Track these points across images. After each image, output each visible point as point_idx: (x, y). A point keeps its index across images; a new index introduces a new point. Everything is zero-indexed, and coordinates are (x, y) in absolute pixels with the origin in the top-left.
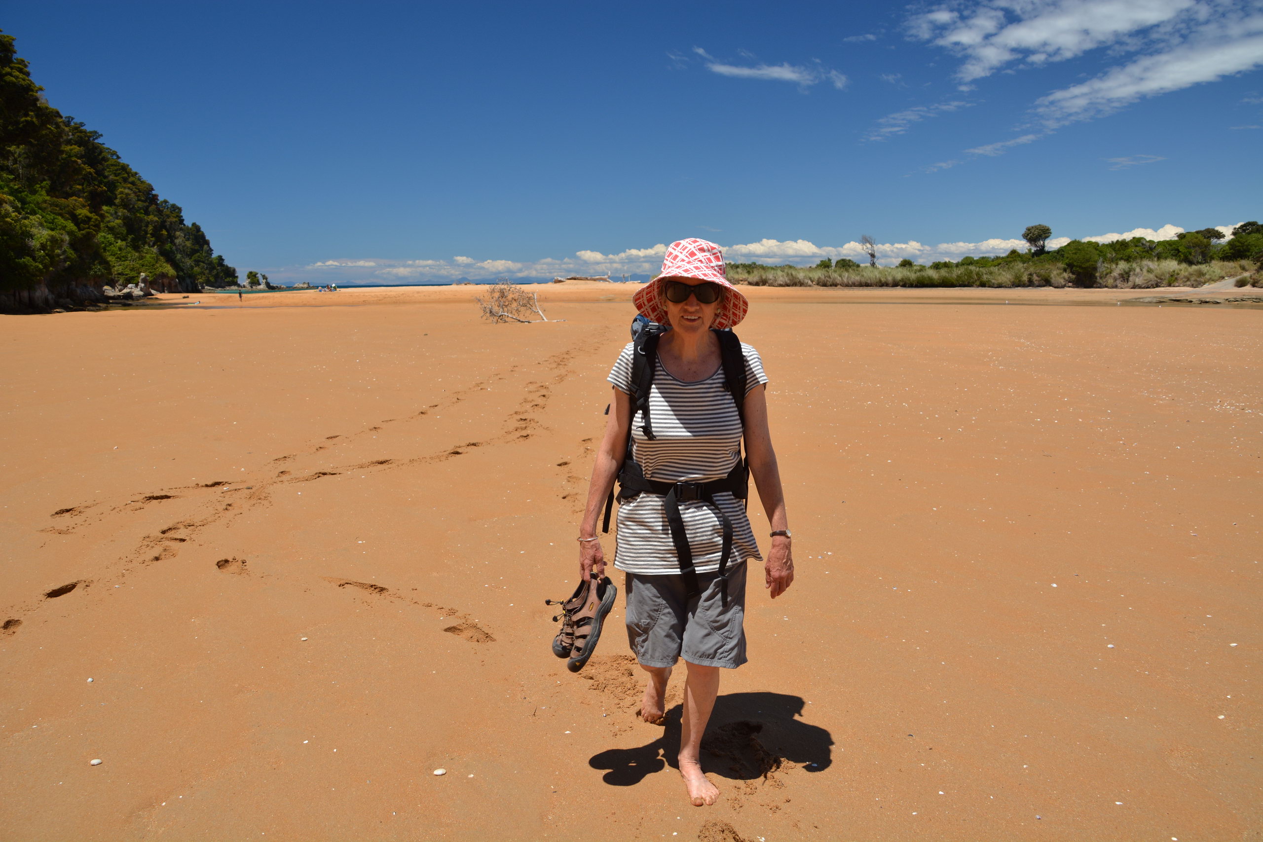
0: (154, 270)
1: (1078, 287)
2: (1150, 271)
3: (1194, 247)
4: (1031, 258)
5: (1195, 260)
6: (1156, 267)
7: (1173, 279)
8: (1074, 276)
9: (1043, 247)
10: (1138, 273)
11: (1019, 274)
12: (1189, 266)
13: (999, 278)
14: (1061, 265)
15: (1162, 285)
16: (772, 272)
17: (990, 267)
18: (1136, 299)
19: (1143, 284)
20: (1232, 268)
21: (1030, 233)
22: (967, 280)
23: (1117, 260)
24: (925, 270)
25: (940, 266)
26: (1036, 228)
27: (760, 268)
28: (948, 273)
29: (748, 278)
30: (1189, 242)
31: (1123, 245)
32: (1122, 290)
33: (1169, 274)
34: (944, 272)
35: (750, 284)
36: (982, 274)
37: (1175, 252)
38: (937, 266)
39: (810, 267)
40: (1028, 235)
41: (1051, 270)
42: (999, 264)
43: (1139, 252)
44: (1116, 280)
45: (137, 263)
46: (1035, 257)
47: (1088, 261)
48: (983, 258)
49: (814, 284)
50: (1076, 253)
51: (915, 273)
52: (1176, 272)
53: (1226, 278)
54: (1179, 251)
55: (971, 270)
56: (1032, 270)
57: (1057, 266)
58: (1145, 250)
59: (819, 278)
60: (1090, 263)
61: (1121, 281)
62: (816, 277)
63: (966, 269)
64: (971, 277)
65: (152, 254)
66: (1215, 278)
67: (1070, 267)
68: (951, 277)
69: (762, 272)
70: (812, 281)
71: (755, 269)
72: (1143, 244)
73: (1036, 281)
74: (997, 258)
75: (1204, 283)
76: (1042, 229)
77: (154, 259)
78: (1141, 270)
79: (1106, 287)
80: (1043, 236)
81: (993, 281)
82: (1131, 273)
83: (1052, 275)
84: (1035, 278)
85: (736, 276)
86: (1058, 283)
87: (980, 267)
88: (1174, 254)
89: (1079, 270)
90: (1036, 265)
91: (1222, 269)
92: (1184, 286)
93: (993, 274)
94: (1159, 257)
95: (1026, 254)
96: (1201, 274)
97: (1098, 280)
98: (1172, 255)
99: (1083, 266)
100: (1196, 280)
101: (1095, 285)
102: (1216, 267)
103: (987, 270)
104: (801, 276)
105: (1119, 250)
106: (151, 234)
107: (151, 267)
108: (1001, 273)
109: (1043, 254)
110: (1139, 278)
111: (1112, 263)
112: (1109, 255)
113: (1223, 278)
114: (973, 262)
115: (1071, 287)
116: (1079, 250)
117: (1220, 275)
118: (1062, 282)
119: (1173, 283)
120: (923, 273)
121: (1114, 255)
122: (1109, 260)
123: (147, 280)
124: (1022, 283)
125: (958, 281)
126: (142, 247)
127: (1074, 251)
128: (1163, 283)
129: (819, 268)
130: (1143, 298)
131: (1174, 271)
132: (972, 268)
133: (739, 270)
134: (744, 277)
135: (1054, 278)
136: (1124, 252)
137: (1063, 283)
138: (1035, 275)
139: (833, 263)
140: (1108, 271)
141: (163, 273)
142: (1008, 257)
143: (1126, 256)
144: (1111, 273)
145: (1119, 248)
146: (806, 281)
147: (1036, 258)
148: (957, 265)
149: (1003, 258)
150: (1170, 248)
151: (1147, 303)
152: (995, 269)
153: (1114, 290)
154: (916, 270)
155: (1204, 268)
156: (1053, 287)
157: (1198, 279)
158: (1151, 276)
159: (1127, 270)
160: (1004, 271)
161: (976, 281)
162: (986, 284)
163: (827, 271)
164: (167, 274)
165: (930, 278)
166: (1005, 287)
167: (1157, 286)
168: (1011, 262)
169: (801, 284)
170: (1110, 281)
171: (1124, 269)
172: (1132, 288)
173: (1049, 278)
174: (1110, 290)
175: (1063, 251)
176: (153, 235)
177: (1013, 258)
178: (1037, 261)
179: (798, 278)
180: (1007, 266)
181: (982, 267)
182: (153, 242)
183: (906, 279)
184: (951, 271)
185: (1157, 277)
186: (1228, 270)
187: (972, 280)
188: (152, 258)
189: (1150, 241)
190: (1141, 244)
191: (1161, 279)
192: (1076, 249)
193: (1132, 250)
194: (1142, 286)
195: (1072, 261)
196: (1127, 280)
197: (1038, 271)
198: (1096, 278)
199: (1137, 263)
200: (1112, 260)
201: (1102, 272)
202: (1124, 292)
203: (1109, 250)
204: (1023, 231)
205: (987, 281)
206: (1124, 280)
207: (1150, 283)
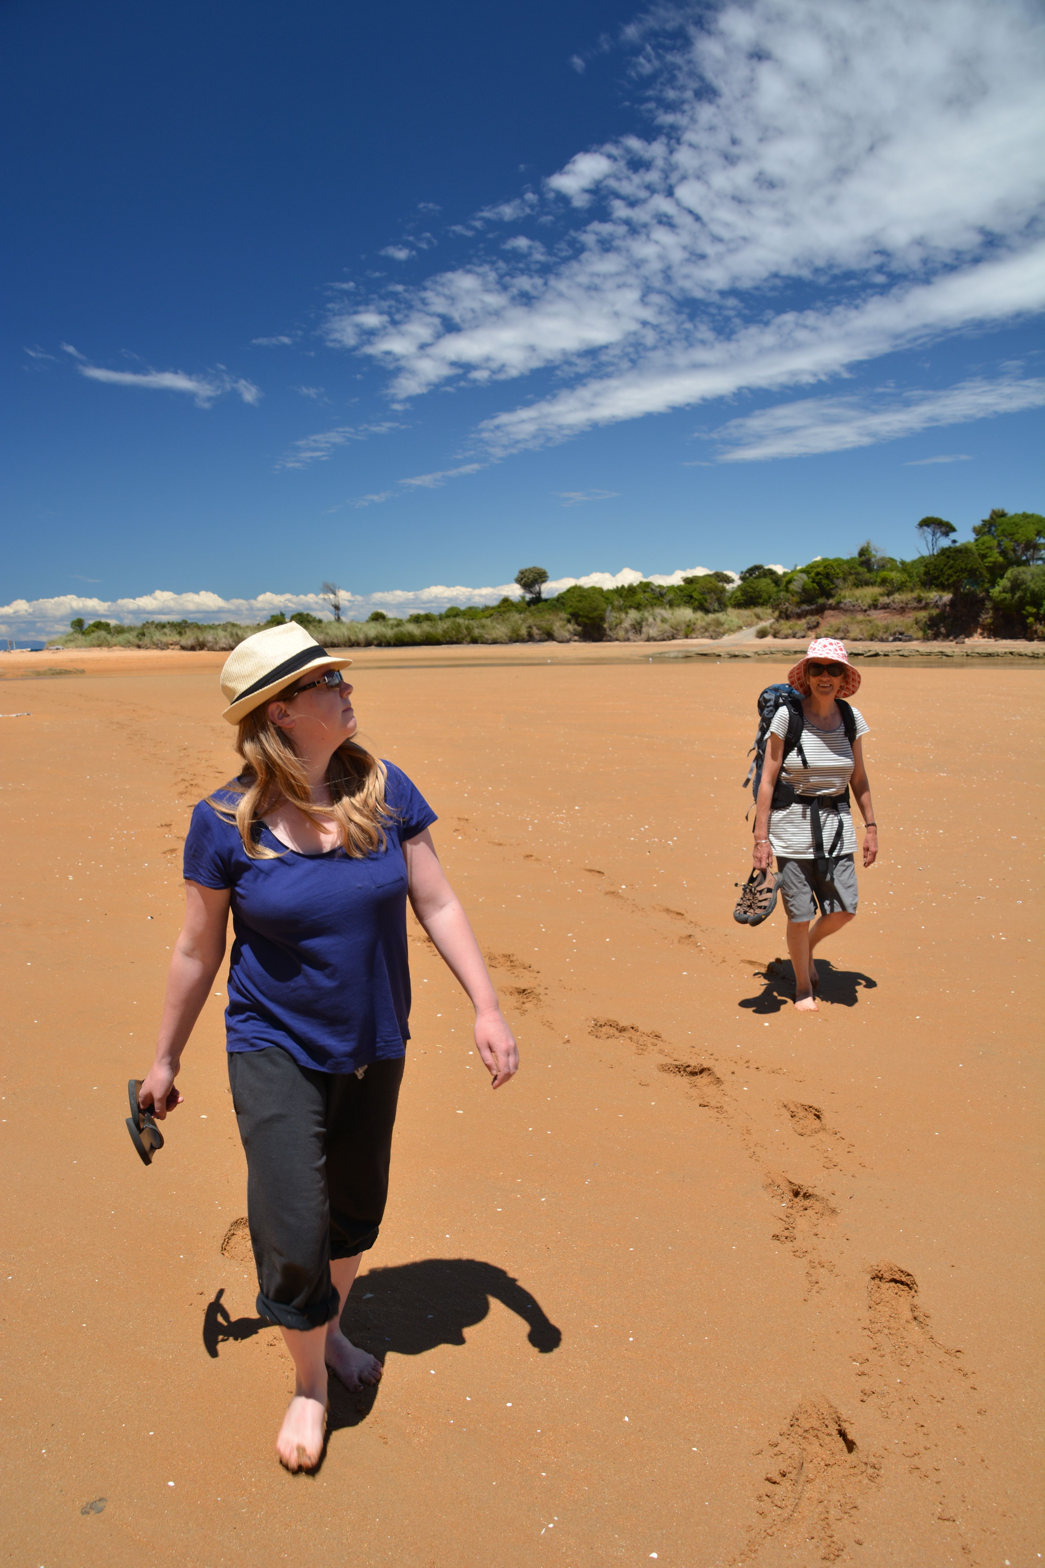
1: (585, 641)
2: (664, 621)
3: (709, 593)
4: (527, 607)
5: (711, 608)
6: (670, 616)
7: (690, 629)
8: (580, 628)
9: (539, 593)
10: (651, 624)
11: (517, 626)
12: (706, 614)
13: (494, 631)
15: (679, 637)
16: (212, 632)
17: (481, 619)
18: (661, 653)
19: (658, 636)
20: (748, 617)
21: (525, 577)
22: (456, 635)
23: (625, 608)
24: (403, 624)
25: (421, 619)
26: (530, 570)
27: (195, 627)
28: (432, 627)
29: (180, 641)
30: (703, 588)
31: (630, 590)
32: (635, 643)
33: (685, 623)
34: (426, 627)
35: (183, 648)
36: (473, 628)
37: (687, 599)
38: (417, 619)
40: (522, 579)
41: (553, 621)
42: (491, 615)
43: (648, 598)
44: (628, 632)
46: (532, 605)
47: (595, 609)
48: (470, 608)
50: (580, 601)
51: (392, 628)
52: (692, 621)
53: (744, 628)
54: (691, 597)
55: (459, 623)
56: (530, 621)
57: (559, 617)
58: (655, 596)
60: (599, 612)
61: (634, 633)
63: (454, 623)
64: (460, 632)
66: (735, 628)
67: (575, 617)
68: (436, 632)
69: (199, 633)
71: (187, 630)
72: (652, 590)
73: (537, 634)
74: (487, 608)
75: (724, 634)
76: (538, 571)
78: (655, 620)
79: (617, 640)
80: (539, 580)
81: (486, 636)
82: (644, 624)
83: (555, 628)
84: (535, 631)
85: (165, 639)
86: (562, 637)
87: (469, 620)
88: (687, 601)
89: (586, 621)
90: (534, 616)
91: (738, 618)
92: (702, 637)
93: (486, 628)
94: (671, 604)
95: (519, 602)
96: (719, 624)
97: (608, 632)
98: (685, 602)
99: (591, 616)
100: (714, 631)
101: (604, 639)
102: (732, 616)
103: (477, 622)
105: (626, 596)
108: (495, 626)
109: (540, 602)
110: (652, 629)
111: (620, 612)
112: (616, 603)
113: (740, 628)
114: (459, 613)
115: (578, 641)
116: (584, 597)
117: (739, 625)
118: (567, 635)
119: (690, 633)
120: (402, 629)
121: (622, 603)
122: (617, 609)
124: (521, 638)
125: (444, 637)
127: (578, 599)
128: (679, 635)
130: (667, 653)
131: (690, 621)
132: (460, 620)
133: (166, 630)
134: (174, 640)
135: (557, 631)
136: (633, 599)
137: (568, 637)
138: (534, 628)
140: (618, 621)
142: (499, 607)
143: (635, 604)
144: (621, 624)
145: (626, 595)
147: (533, 607)
148: (441, 617)
149: (493, 608)
150: (682, 594)
151: (673, 658)
152: (488, 622)
153: (627, 643)
154: (392, 625)
155: (720, 616)
156: (557, 641)
157: (717, 630)
158: (666, 627)
159: (639, 620)
160: (498, 623)
161: (466, 636)
162: (478, 640)
165: (411, 635)
166: (501, 643)
167: (673, 638)
168: (504, 612)
170: (621, 633)
171: (635, 619)
172: (646, 641)
173: (551, 631)
174: (622, 643)
175: (564, 598)
177: (505, 607)
178: (535, 610)
180: (501, 617)
181: (473, 619)
183: (381, 636)
184: (434, 625)
185: (672, 628)
186: (744, 619)
187: (460, 636)
189: (660, 587)
190: (650, 590)
191: (677, 630)
192: (580, 596)
193: (640, 596)
194: (658, 638)
195: (576, 610)
196: (640, 631)
197: (538, 623)
198: (605, 630)
199: (648, 612)
200: (620, 609)
201: (612, 622)
202: (638, 646)
203: (616, 597)
204: (516, 574)
205: (479, 637)
206: (637, 631)
207: (666, 635)
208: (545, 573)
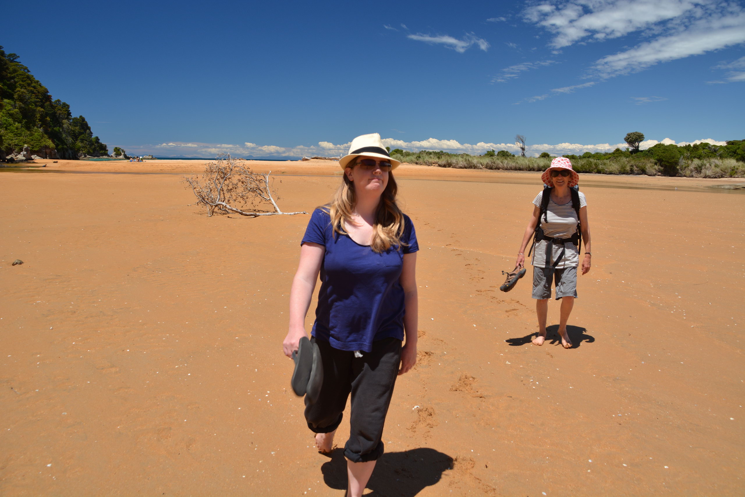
0: (40, 143)
1: (665, 176)
2: (716, 166)
4: (630, 154)
6: (721, 163)
7: (734, 172)
8: (662, 168)
9: (638, 147)
10: (708, 167)
11: (624, 165)
13: (610, 167)
14: (653, 160)
15: (726, 176)
16: (455, 158)
17: (603, 159)
18: (718, 186)
19: (712, 175)
21: (630, 138)
22: (589, 168)
23: (691, 158)
26: (633, 134)
27: (447, 155)
28: (575, 163)
29: (438, 162)
31: (696, 147)
32: (697, 179)
33: (731, 168)
35: (440, 166)
36: (599, 165)
37: (732, 154)
39: (480, 155)
40: (628, 139)
41: (646, 163)
42: (610, 158)
43: (706, 152)
44: (692, 172)
45: (29, 138)
47: (673, 158)
48: (597, 153)
49: (484, 168)
50: (664, 152)
52: (736, 167)
54: (735, 152)
55: (591, 161)
56: (633, 162)
57: (650, 161)
58: (710, 151)
59: (488, 163)
60: (675, 159)
61: (696, 173)
62: (485, 163)
63: (588, 161)
64: (591, 166)
65: (39, 133)
67: (660, 161)
68: (577, 166)
69: (448, 158)
70: (482, 166)
71: (443, 156)
72: (709, 147)
73: (636, 170)
74: (606, 154)
76: (638, 135)
77: (41, 136)
78: (710, 165)
79: (685, 176)
80: (638, 140)
81: (606, 170)
82: (703, 167)
83: (647, 167)
84: (635, 168)
85: (430, 160)
86: (651, 172)
87: (596, 160)
89: (667, 164)
90: (635, 160)
92: (742, 177)
93: (606, 165)
94: (721, 157)
95: (625, 151)
97: (680, 171)
98: (730, 156)
99: (670, 161)
101: (677, 175)
103: (601, 161)
104: (475, 161)
105: (692, 151)
106: (39, 119)
107: (38, 141)
108: (611, 164)
109: (638, 152)
110: (708, 171)
111: (688, 160)
112: (685, 154)
114: (591, 156)
115: (660, 176)
116: (667, 150)
119: (734, 175)
121: (689, 154)
122: (686, 158)
123: (28, 149)
124: (626, 172)
125: (582, 168)
126: (32, 128)
127: (661, 151)
128: (726, 175)
129: (487, 156)
130: (722, 186)
131: (734, 167)
132: (591, 160)
133: (431, 156)
134: (435, 161)
135: (648, 169)
136: (697, 152)
137: (655, 173)
138: (635, 167)
139: (496, 153)
140: (686, 165)
141: (46, 145)
142: (614, 153)
143: (698, 155)
144: (688, 167)
145: (692, 150)
146: (478, 165)
147: (634, 155)
148: (580, 158)
149: (610, 154)
150: (728, 151)
151: (727, 189)
152: (607, 162)
153: (691, 178)
156: (647, 175)
158: (718, 170)
159: (700, 165)
160: (613, 163)
161: (594, 169)
162: (601, 171)
163: (492, 159)
164: (49, 146)
166: (615, 174)
167: (722, 177)
168: (617, 157)
169: (475, 167)
170: (688, 172)
171: (697, 164)
172: (704, 178)
173: (644, 169)
174: (688, 178)
175: (653, 151)
176: (40, 120)
177: (617, 154)
179: (473, 163)
180: (615, 160)
181: (599, 160)
182: (40, 124)
184: (577, 161)
185: (722, 170)
187: (591, 169)
188: (39, 135)
189: (714, 146)
190: (707, 148)
191: (725, 172)
192: (664, 149)
193: (701, 151)
194: (712, 177)
195: (661, 158)
196: (700, 172)
197: (637, 164)
198: (678, 170)
199: (706, 160)
200: (688, 158)
201: (683, 166)
202: (699, 180)
203: (685, 151)
204: (625, 136)
205: (602, 170)
206: (698, 172)
207: (717, 175)
208: (642, 135)
